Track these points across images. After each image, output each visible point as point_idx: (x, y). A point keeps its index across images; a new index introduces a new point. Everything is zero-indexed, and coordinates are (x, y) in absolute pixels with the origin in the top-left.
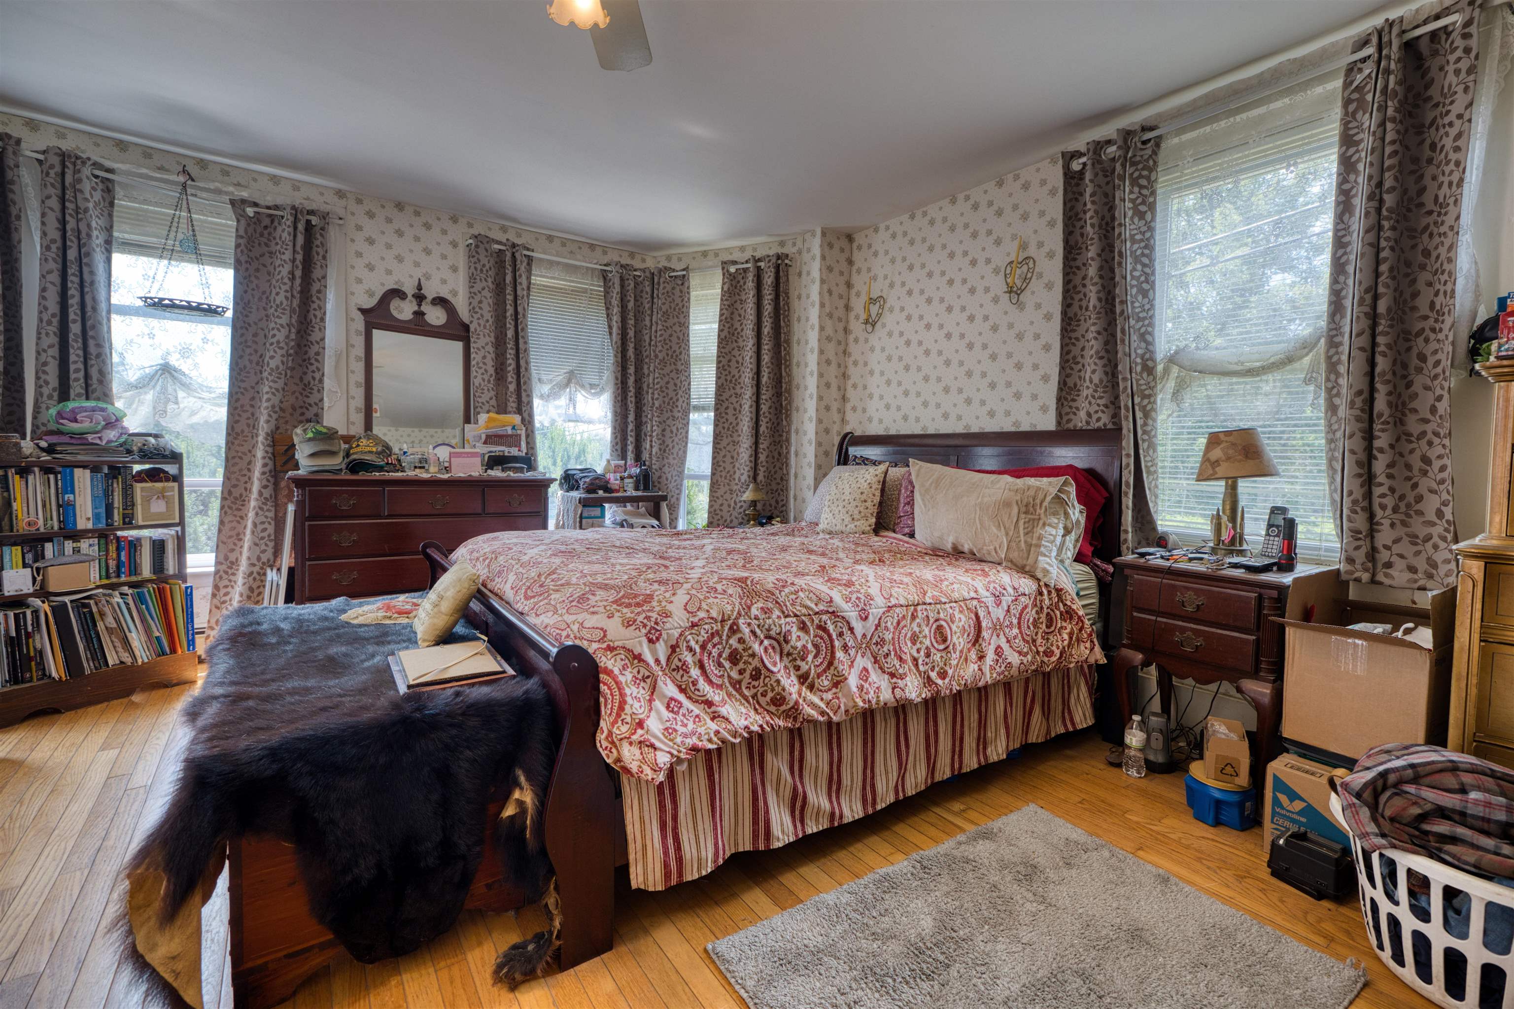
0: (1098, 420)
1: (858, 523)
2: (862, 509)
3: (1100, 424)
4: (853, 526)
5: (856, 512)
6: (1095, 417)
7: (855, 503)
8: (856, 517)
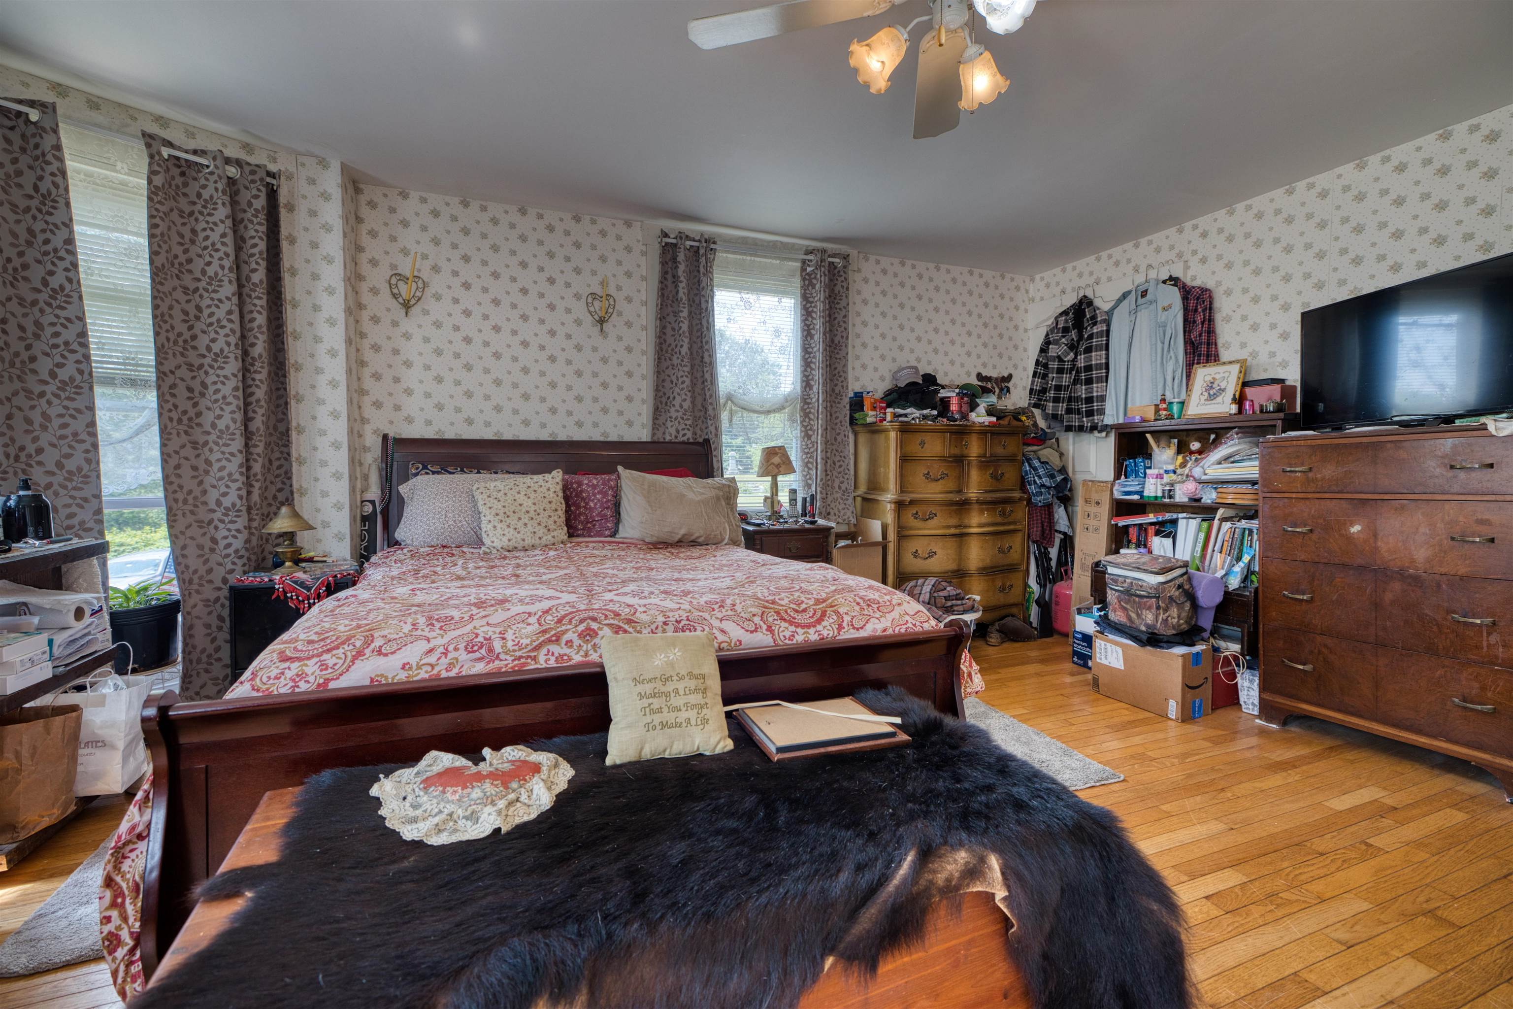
0: (684, 435)
1: (555, 533)
2: (556, 518)
3: (685, 439)
4: (549, 537)
5: (550, 522)
6: (682, 433)
7: (546, 514)
8: (552, 527)
